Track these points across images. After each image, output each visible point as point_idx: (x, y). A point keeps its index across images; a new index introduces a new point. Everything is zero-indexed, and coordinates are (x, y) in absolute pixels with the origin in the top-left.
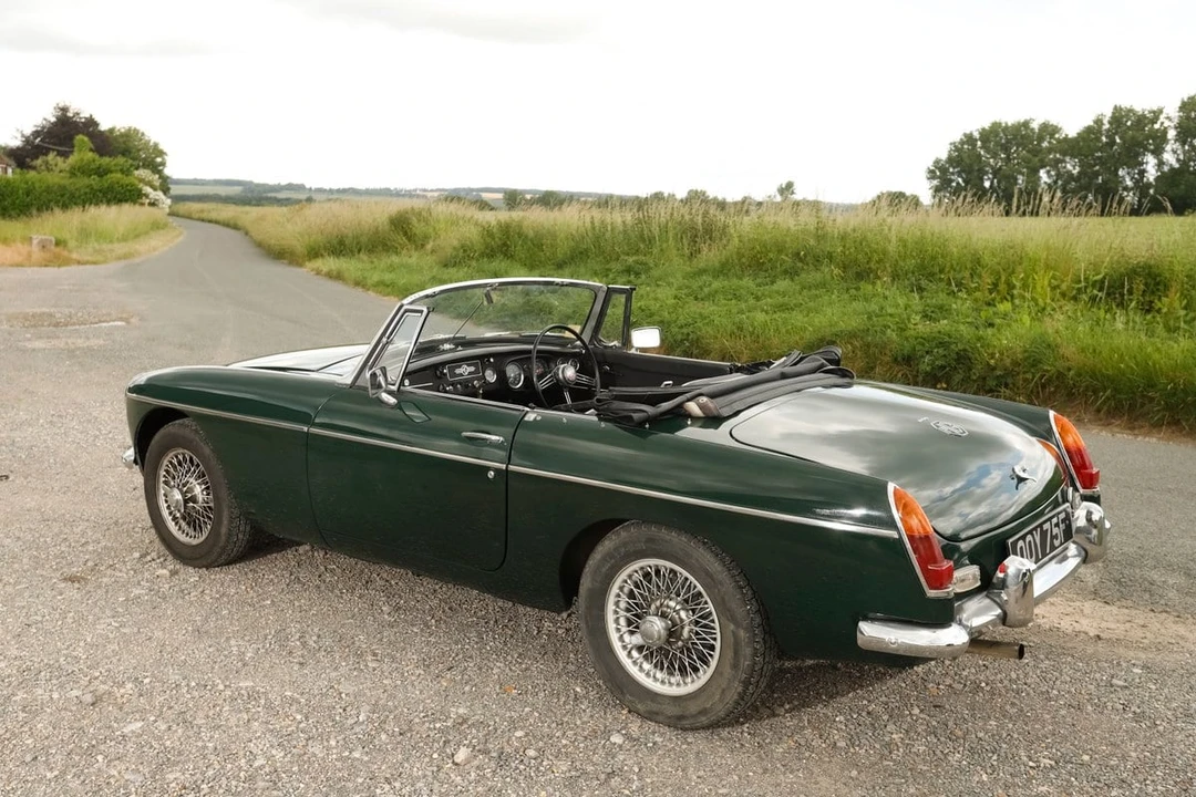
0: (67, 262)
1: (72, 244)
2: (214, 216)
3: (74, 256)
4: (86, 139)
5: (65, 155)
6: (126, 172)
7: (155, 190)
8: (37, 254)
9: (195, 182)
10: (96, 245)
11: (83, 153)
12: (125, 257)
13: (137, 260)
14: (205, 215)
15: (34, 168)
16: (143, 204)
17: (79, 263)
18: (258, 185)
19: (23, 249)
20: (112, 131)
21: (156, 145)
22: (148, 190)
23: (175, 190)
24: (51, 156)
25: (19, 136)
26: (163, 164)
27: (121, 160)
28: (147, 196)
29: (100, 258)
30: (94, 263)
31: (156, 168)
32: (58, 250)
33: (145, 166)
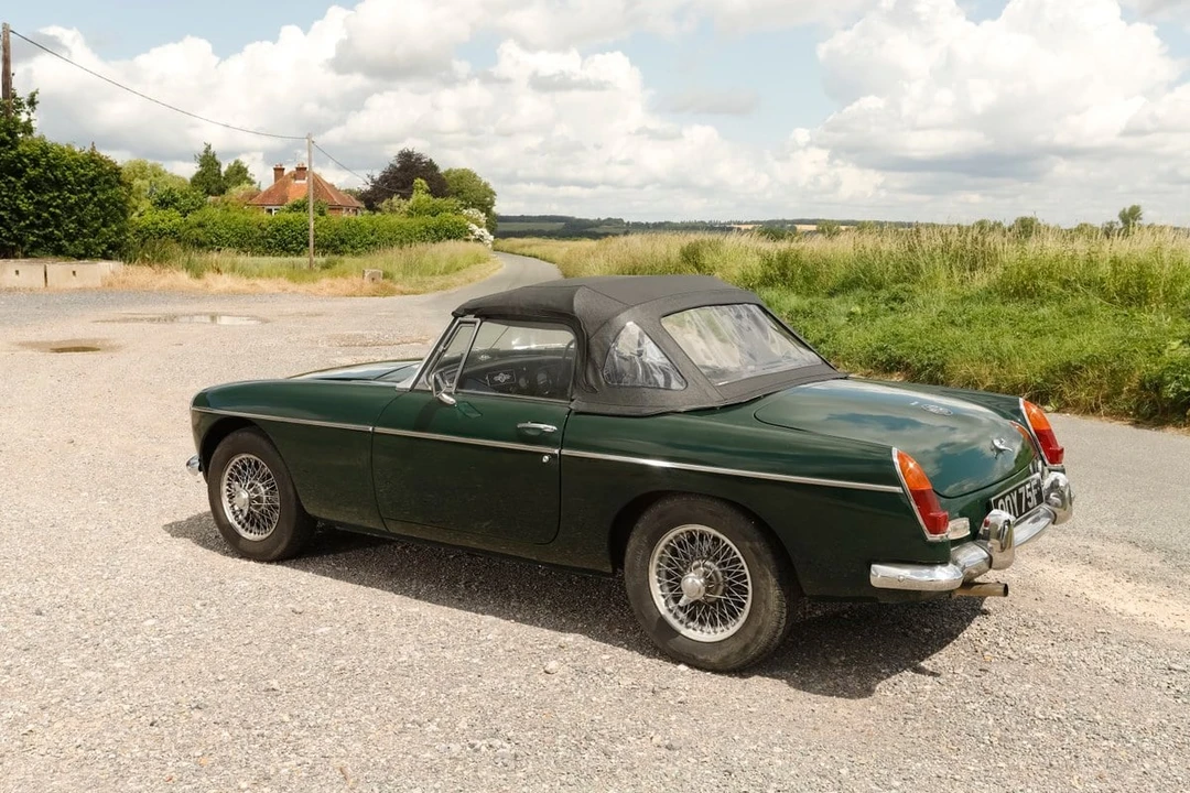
0: (392, 292)
1: (399, 276)
2: (534, 250)
3: (398, 287)
4: (423, 182)
5: (406, 197)
6: (457, 212)
7: (480, 227)
8: (368, 285)
9: (522, 219)
10: (419, 278)
11: (421, 196)
12: (443, 288)
13: (452, 291)
14: (526, 250)
15: (379, 210)
16: (467, 240)
17: (402, 293)
18: (580, 220)
19: (357, 280)
20: (449, 172)
21: (486, 185)
22: (474, 227)
23: (501, 227)
24: (395, 198)
25: (369, 180)
26: (492, 203)
27: (451, 200)
28: (472, 232)
29: (421, 289)
30: (415, 293)
31: (485, 207)
32: (386, 281)
33: (473, 206)
